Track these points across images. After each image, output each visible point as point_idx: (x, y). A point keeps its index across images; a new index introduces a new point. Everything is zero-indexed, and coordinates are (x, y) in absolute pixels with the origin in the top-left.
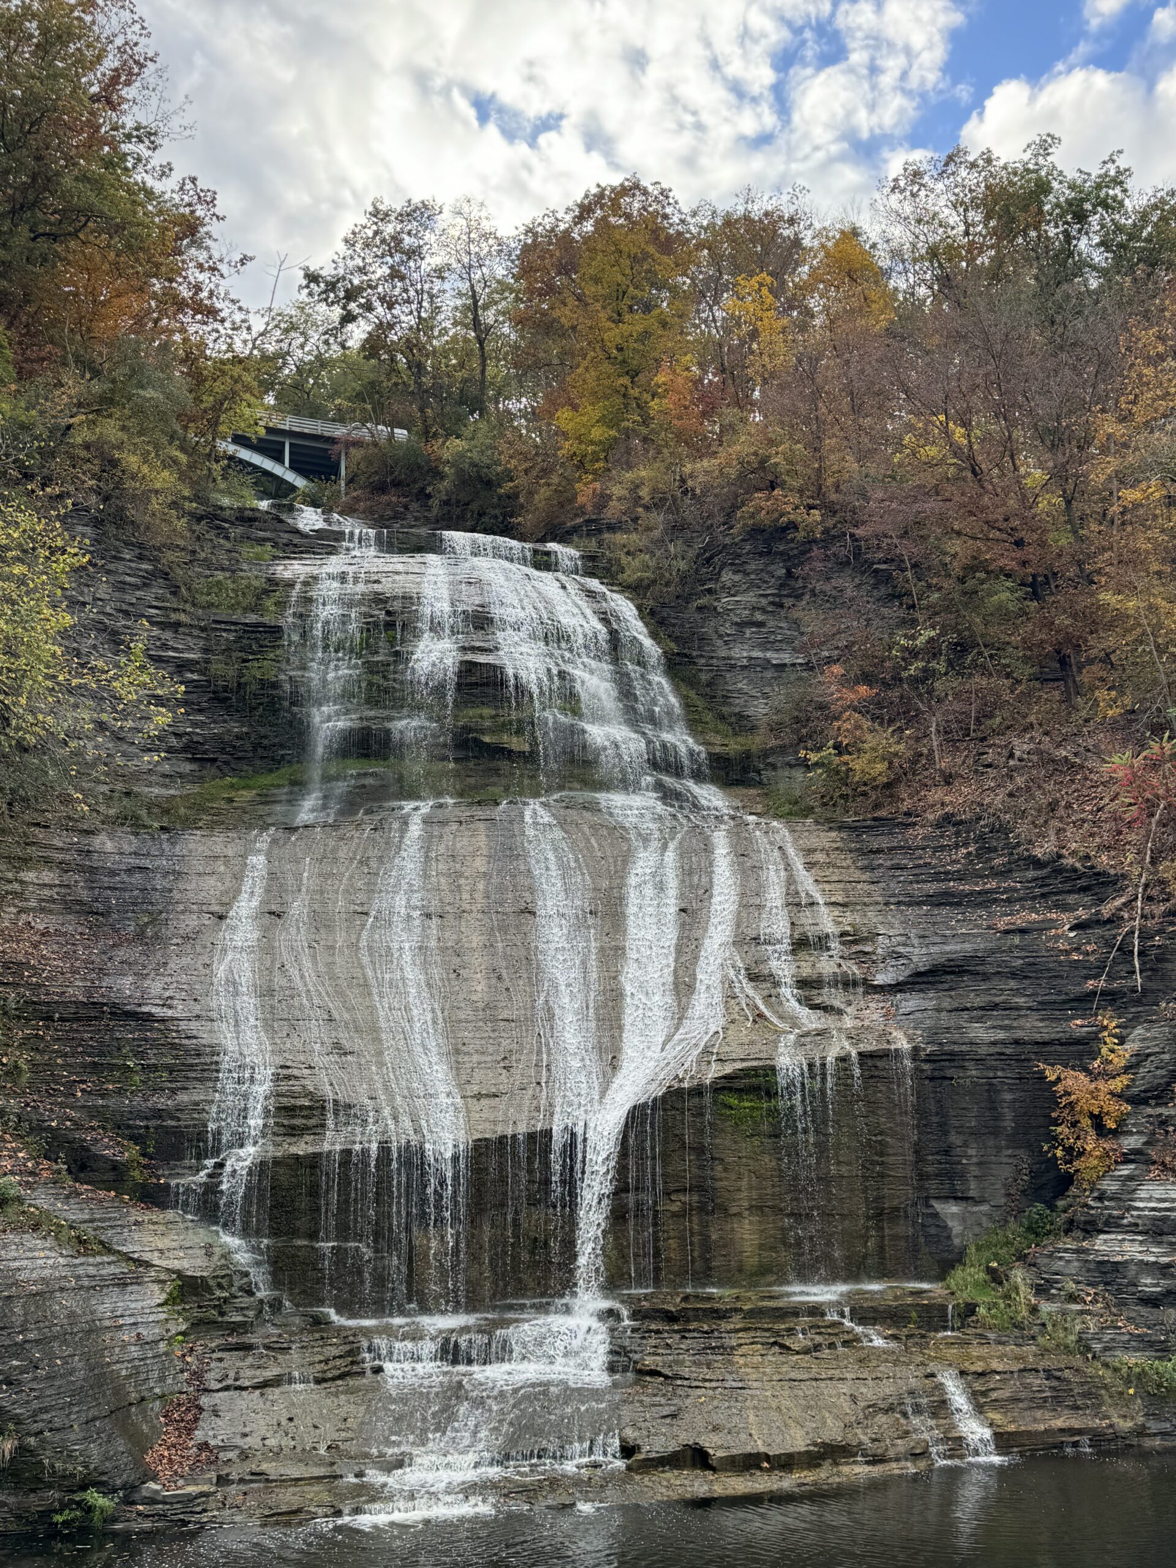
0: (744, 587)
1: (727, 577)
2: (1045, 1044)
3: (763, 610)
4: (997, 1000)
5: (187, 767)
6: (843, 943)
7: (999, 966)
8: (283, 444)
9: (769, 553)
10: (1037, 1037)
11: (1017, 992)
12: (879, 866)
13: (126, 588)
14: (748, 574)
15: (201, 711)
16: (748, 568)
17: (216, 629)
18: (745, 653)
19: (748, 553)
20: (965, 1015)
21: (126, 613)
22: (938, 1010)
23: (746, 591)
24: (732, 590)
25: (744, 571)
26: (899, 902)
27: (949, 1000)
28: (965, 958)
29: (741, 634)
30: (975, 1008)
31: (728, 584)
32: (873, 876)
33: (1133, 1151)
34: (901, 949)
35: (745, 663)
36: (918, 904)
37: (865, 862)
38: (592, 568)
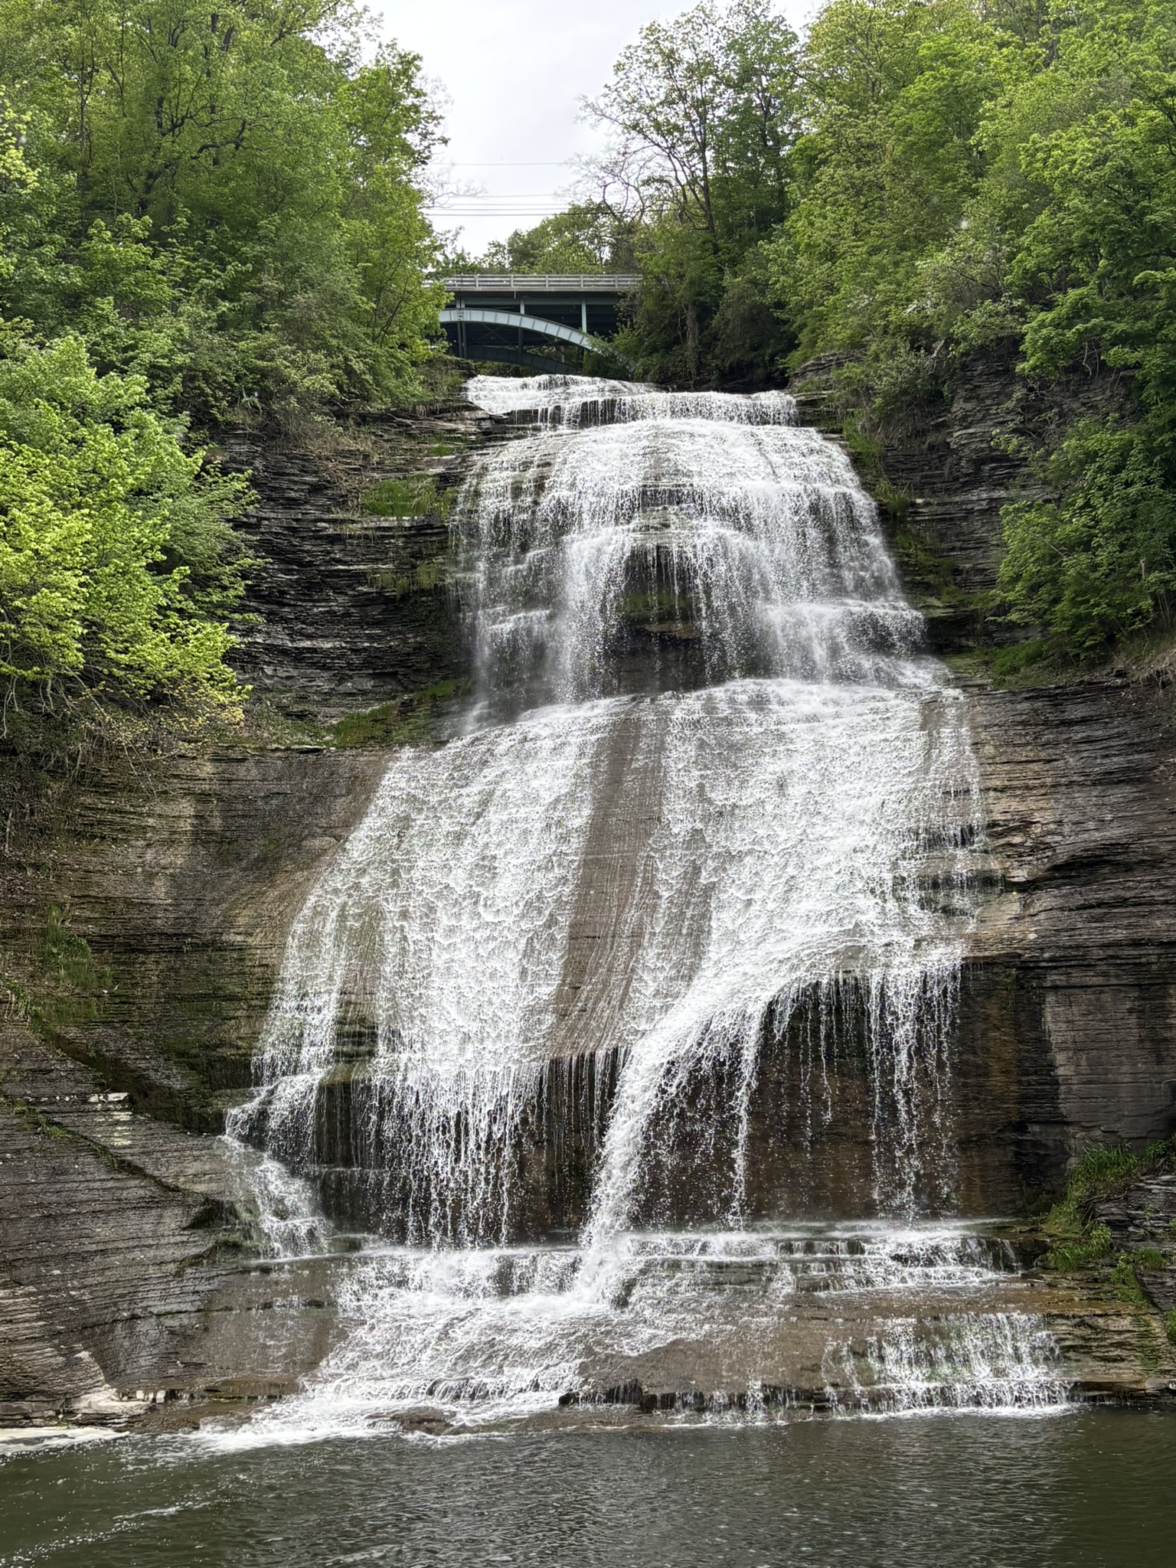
0: (980, 416)
1: (959, 407)
4: (1128, 894)
5: (369, 684)
6: (989, 835)
7: (1145, 853)
8: (579, 308)
9: (1007, 371)
11: (1156, 885)
12: (1067, 741)
13: (291, 504)
14: (983, 400)
15: (377, 624)
16: (982, 392)
17: (384, 537)
18: (984, 496)
19: (980, 375)
20: (1085, 914)
21: (293, 530)
22: (1062, 909)
23: (981, 420)
24: (965, 421)
25: (977, 397)
26: (1071, 783)
27: (1078, 896)
28: (1105, 847)
29: (978, 470)
30: (1099, 905)
31: (960, 414)
32: (1053, 753)
34: (1050, 840)
35: (984, 505)
36: (1093, 783)
37: (1049, 736)
38: (814, 414)
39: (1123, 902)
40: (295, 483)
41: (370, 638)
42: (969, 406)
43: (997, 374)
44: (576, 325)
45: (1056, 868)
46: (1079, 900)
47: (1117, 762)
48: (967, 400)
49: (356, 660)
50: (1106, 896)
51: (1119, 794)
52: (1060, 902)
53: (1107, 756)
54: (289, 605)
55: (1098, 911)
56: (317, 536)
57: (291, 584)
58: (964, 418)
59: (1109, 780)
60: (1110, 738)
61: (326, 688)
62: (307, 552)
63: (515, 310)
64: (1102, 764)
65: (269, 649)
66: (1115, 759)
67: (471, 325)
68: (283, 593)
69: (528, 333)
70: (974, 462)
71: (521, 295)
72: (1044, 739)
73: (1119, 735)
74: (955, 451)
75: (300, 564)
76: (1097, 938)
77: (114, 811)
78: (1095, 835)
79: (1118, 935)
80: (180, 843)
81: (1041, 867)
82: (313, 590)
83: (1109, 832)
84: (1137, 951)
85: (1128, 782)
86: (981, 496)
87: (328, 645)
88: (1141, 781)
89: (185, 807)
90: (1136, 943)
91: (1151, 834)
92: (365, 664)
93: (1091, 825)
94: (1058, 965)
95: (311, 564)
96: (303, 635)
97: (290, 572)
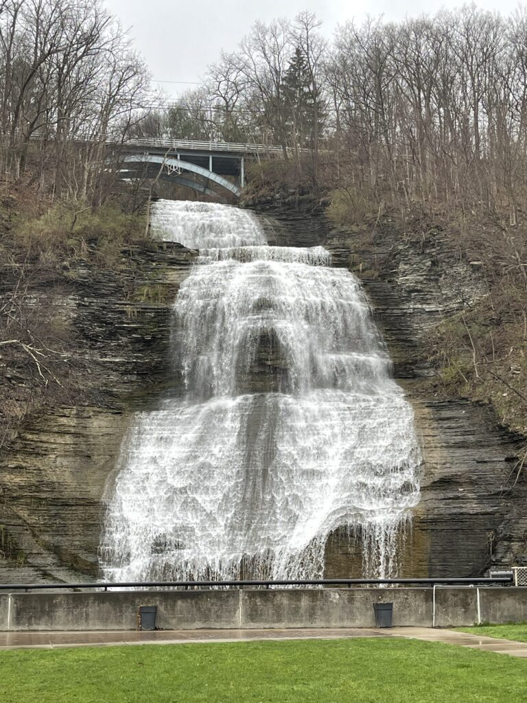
0: (411, 271)
1: (402, 267)
2: (474, 514)
3: (421, 283)
4: (460, 495)
7: (467, 479)
9: (423, 254)
10: (472, 512)
11: (471, 491)
12: (441, 427)
13: (103, 296)
14: (412, 265)
15: (140, 351)
17: (144, 312)
18: (411, 307)
19: (412, 254)
20: (444, 502)
21: (104, 308)
22: (436, 499)
23: (411, 274)
24: (404, 273)
25: (410, 263)
26: (442, 446)
27: (442, 494)
28: (453, 475)
29: (410, 296)
30: (450, 499)
31: (402, 270)
32: (436, 432)
33: (497, 561)
34: (432, 470)
35: (411, 311)
36: (451, 447)
37: (435, 425)
38: (339, 261)
39: (457, 498)
40: (105, 286)
41: (137, 357)
42: (406, 267)
43: (418, 254)
44: (206, 167)
45: (435, 482)
46: (441, 496)
47: (459, 439)
48: (406, 264)
49: (130, 367)
51: (459, 453)
52: (435, 496)
53: (456, 435)
54: (100, 342)
55: (447, 501)
56: (115, 311)
57: (101, 332)
58: (404, 272)
60: (458, 427)
61: (115, 379)
62: (110, 318)
63: (176, 158)
64: (454, 439)
65: (91, 362)
66: (459, 437)
68: (98, 336)
70: (407, 291)
72: (432, 426)
73: (461, 427)
74: (399, 286)
75: (107, 324)
76: (448, 512)
77: (41, 442)
78: (449, 470)
79: (455, 511)
80: (69, 456)
81: (428, 482)
82: (112, 335)
83: (454, 470)
84: (461, 517)
85: (463, 447)
86: (411, 306)
87: (117, 360)
88: (468, 447)
89: (68, 439)
90: (462, 514)
91: (470, 471)
92: (134, 369)
93: (448, 465)
94: (434, 521)
95: (111, 323)
96: (106, 356)
97: (102, 327)
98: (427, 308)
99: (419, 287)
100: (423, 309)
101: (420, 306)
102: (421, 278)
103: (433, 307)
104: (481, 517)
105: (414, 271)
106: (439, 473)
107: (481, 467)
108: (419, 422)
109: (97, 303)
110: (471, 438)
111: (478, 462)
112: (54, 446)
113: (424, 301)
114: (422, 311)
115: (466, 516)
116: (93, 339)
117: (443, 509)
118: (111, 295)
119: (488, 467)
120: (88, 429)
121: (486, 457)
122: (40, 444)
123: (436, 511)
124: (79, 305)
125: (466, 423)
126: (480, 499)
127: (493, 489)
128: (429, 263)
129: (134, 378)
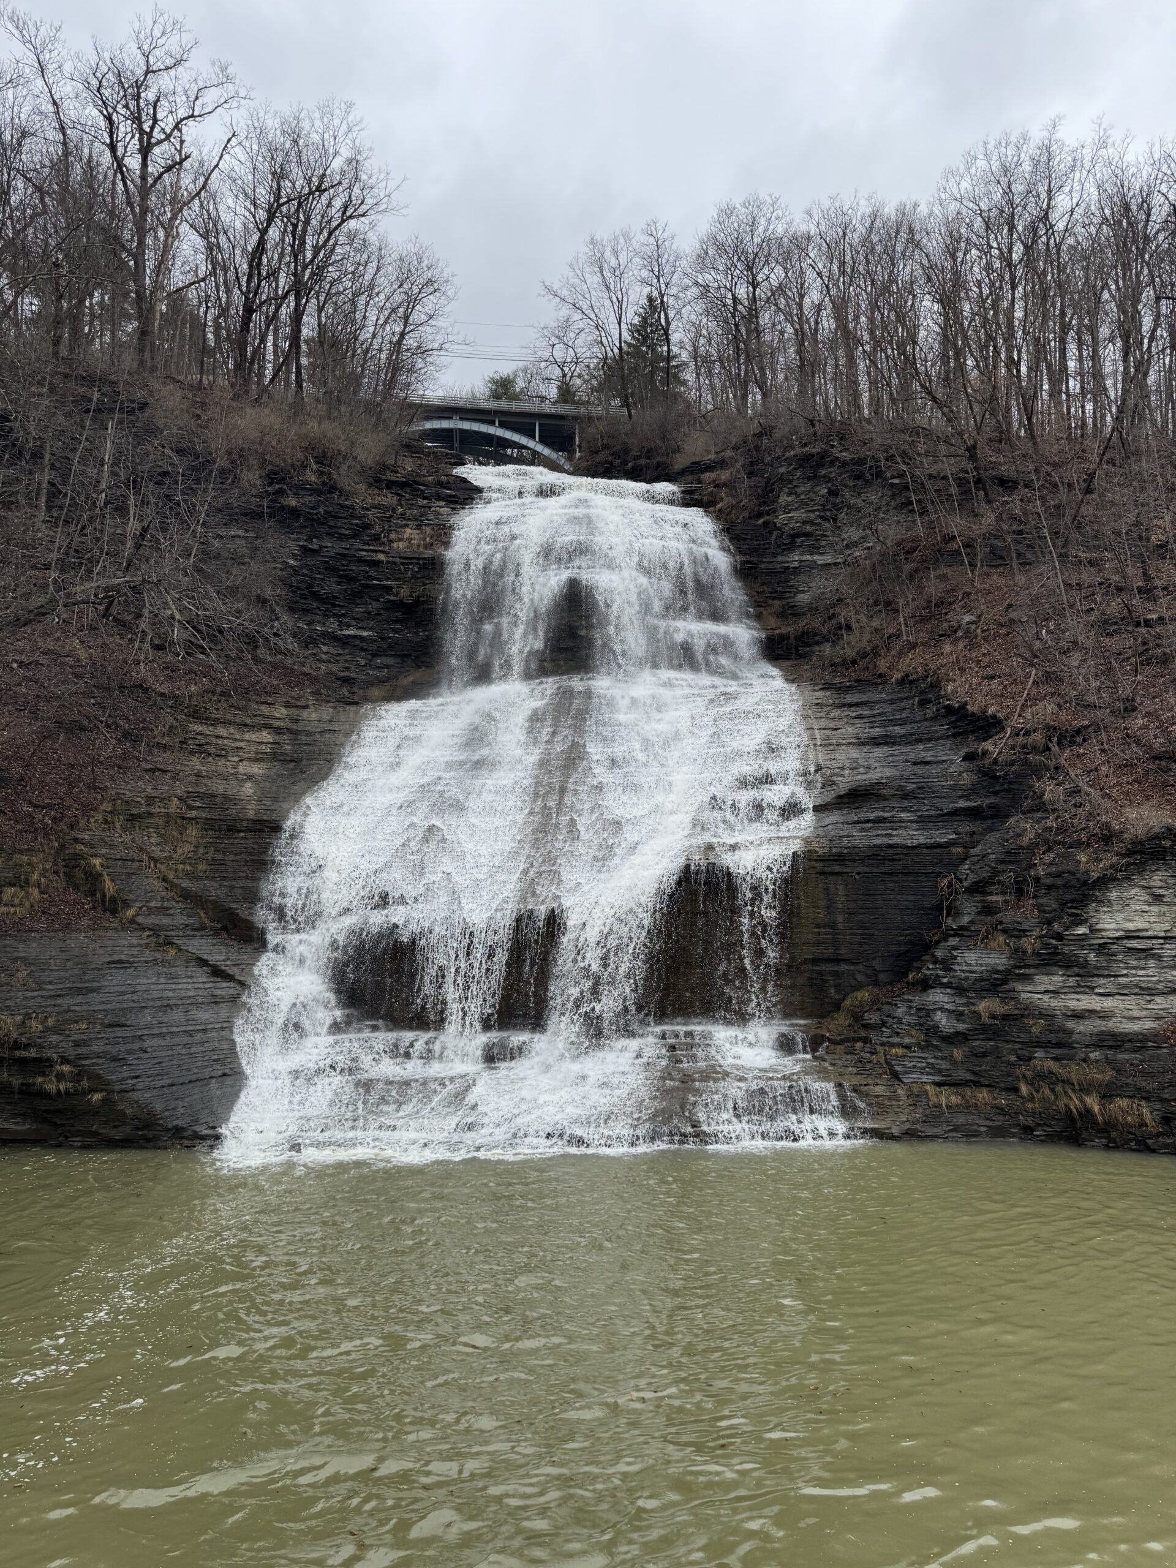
0: (796, 505)
1: (783, 499)
2: (913, 847)
3: (812, 523)
4: (886, 815)
5: (392, 661)
7: (897, 789)
8: (534, 424)
9: (815, 477)
10: (909, 843)
11: (905, 810)
12: (847, 717)
13: (341, 538)
14: (799, 495)
15: (397, 621)
16: (799, 490)
17: (405, 563)
18: (797, 558)
19: (798, 479)
20: (858, 826)
21: (344, 555)
22: (843, 823)
23: (796, 509)
24: (787, 509)
25: (796, 493)
26: (850, 743)
27: (854, 815)
28: (872, 785)
29: (793, 542)
31: (784, 504)
32: (838, 724)
33: (961, 928)
34: (835, 779)
35: (796, 564)
36: (863, 744)
37: (836, 713)
38: (689, 500)
39: (884, 820)
40: (346, 524)
41: (394, 631)
42: (790, 499)
43: (809, 479)
44: (532, 436)
45: (840, 797)
46: (854, 817)
47: (878, 731)
48: (789, 494)
49: (384, 645)
50: (872, 815)
51: (879, 752)
52: (840, 819)
53: (872, 727)
54: (339, 606)
55: (864, 825)
56: (360, 560)
57: (340, 592)
58: (786, 507)
59: (876, 742)
60: (874, 716)
61: (363, 662)
62: (352, 570)
63: (492, 423)
64: (869, 732)
65: (324, 635)
66: (877, 729)
67: (463, 432)
68: (335, 597)
69: (500, 439)
70: (789, 535)
71: (497, 412)
72: (833, 715)
73: (880, 714)
74: (779, 529)
75: (349, 579)
76: (866, 842)
77: (218, 737)
78: (865, 777)
79: (879, 841)
80: (262, 760)
81: (829, 797)
82: (355, 597)
83: (874, 776)
84: (891, 851)
85: (886, 744)
86: (794, 558)
87: (365, 634)
88: (893, 744)
89: (266, 736)
90: (891, 846)
91: (901, 777)
92: (390, 648)
93: (861, 770)
94: (840, 858)
95: (355, 579)
96: (348, 626)
97: (339, 584)
98: (819, 559)
99: (809, 528)
100: (814, 562)
101: (809, 557)
102: (812, 516)
103: (828, 559)
104: (925, 851)
105: (803, 504)
106: (844, 783)
107: (919, 770)
108: (811, 711)
109: (332, 547)
110: (899, 730)
111: (915, 764)
112: (238, 744)
113: (815, 549)
114: (813, 565)
115: (899, 850)
116: (329, 601)
117: (860, 839)
118: (354, 536)
119: (933, 770)
120: (301, 723)
121: (928, 756)
122: (214, 741)
123: (845, 842)
124: (305, 550)
125: (888, 709)
126: (923, 822)
127: (947, 806)
128: (824, 491)
129: (390, 661)
